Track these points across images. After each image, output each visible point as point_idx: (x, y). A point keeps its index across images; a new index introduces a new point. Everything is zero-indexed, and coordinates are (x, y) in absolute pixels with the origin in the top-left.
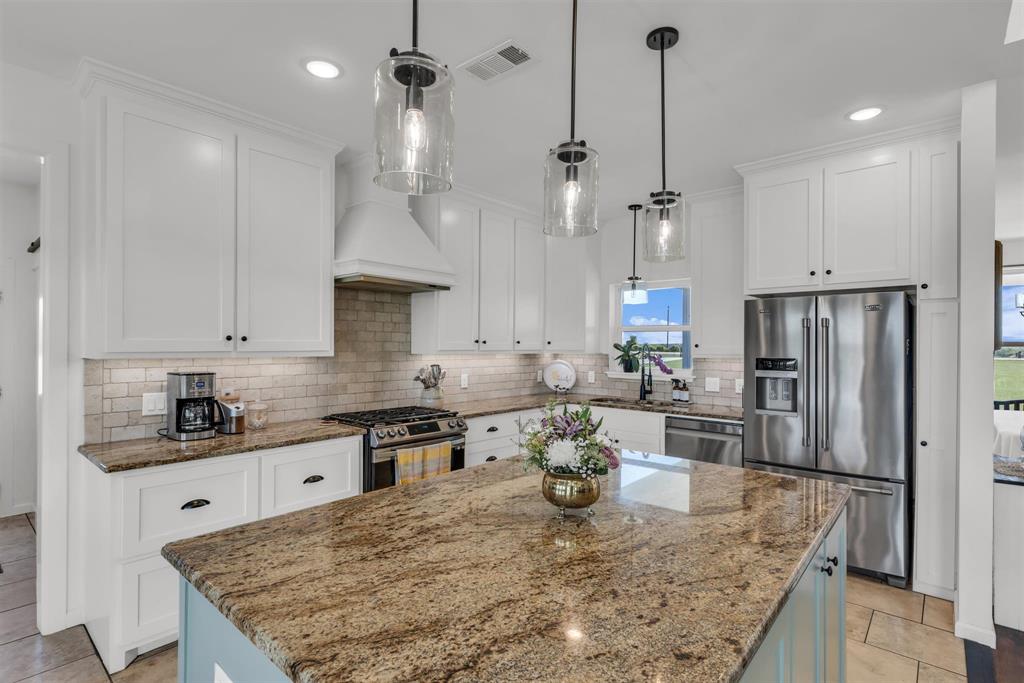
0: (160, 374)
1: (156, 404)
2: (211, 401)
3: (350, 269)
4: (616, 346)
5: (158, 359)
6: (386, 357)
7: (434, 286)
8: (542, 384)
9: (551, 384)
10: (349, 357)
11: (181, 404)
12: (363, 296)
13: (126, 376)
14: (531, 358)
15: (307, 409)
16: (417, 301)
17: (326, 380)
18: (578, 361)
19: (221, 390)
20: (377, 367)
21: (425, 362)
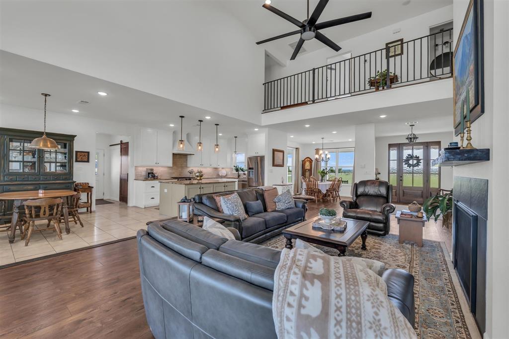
0: (145, 169)
1: (144, 173)
2: (153, 173)
3: (175, 152)
4: (234, 166)
5: (144, 167)
6: (182, 167)
7: (191, 154)
8: (218, 175)
9: (220, 175)
10: (175, 167)
11: (149, 173)
12: (178, 156)
13: (140, 169)
14: (216, 168)
15: (168, 177)
16: (188, 156)
17: (170, 171)
18: (227, 170)
19: (154, 172)
20: (180, 169)
21: (190, 169)
